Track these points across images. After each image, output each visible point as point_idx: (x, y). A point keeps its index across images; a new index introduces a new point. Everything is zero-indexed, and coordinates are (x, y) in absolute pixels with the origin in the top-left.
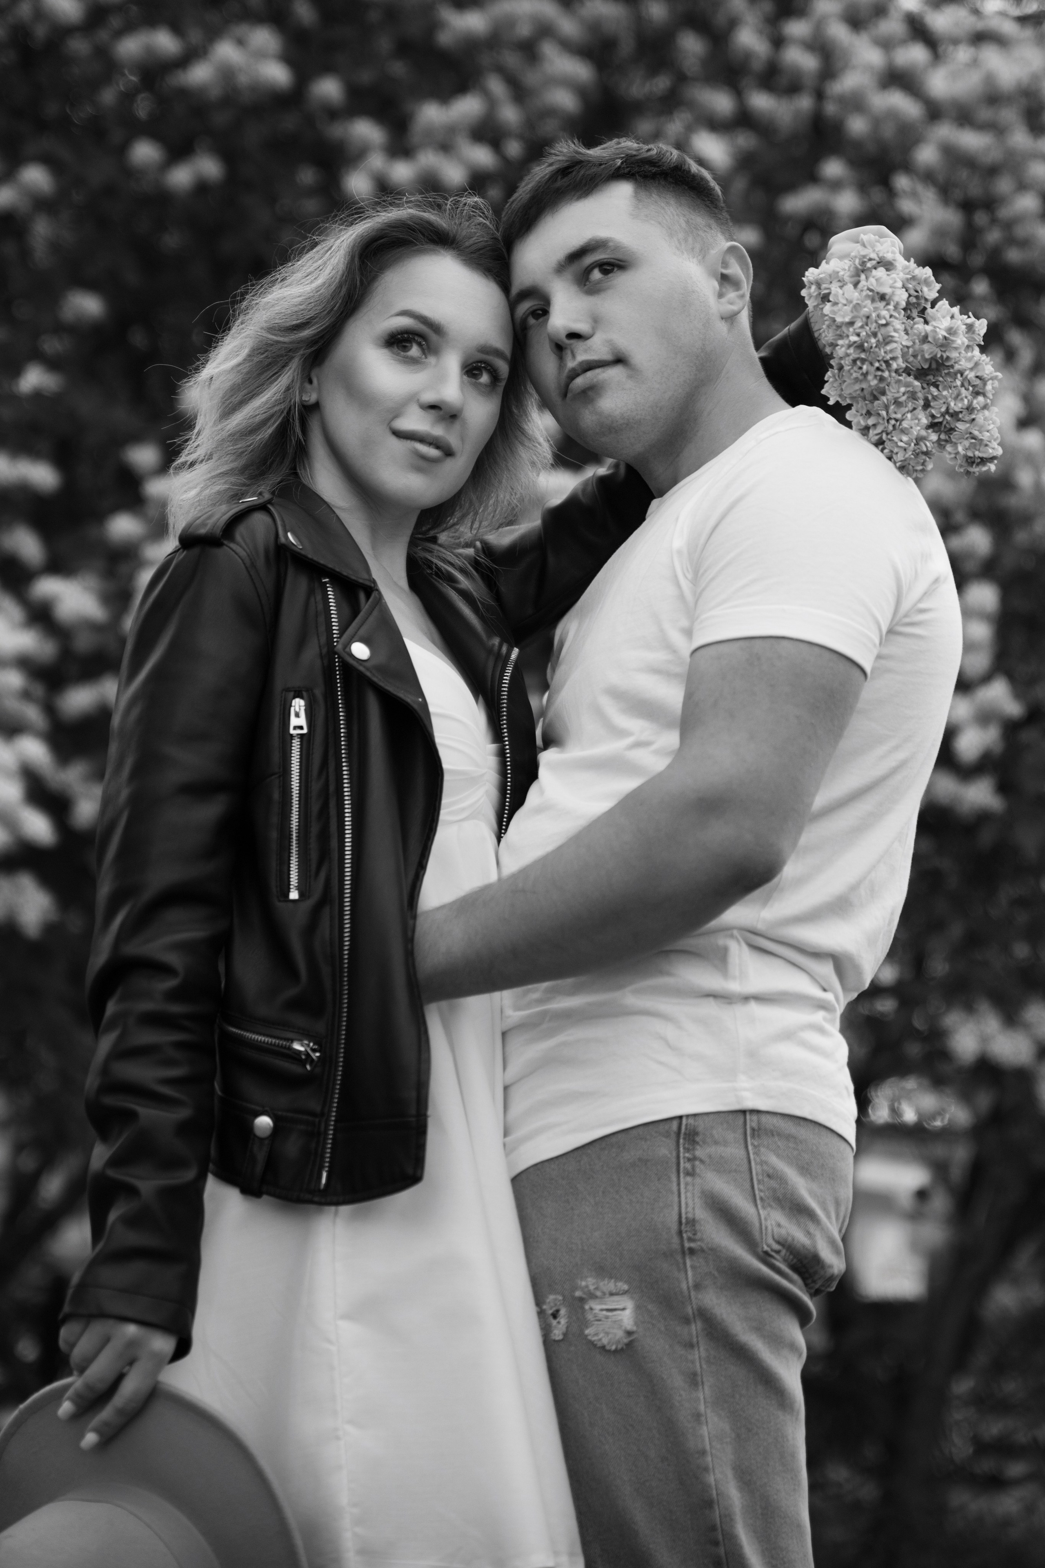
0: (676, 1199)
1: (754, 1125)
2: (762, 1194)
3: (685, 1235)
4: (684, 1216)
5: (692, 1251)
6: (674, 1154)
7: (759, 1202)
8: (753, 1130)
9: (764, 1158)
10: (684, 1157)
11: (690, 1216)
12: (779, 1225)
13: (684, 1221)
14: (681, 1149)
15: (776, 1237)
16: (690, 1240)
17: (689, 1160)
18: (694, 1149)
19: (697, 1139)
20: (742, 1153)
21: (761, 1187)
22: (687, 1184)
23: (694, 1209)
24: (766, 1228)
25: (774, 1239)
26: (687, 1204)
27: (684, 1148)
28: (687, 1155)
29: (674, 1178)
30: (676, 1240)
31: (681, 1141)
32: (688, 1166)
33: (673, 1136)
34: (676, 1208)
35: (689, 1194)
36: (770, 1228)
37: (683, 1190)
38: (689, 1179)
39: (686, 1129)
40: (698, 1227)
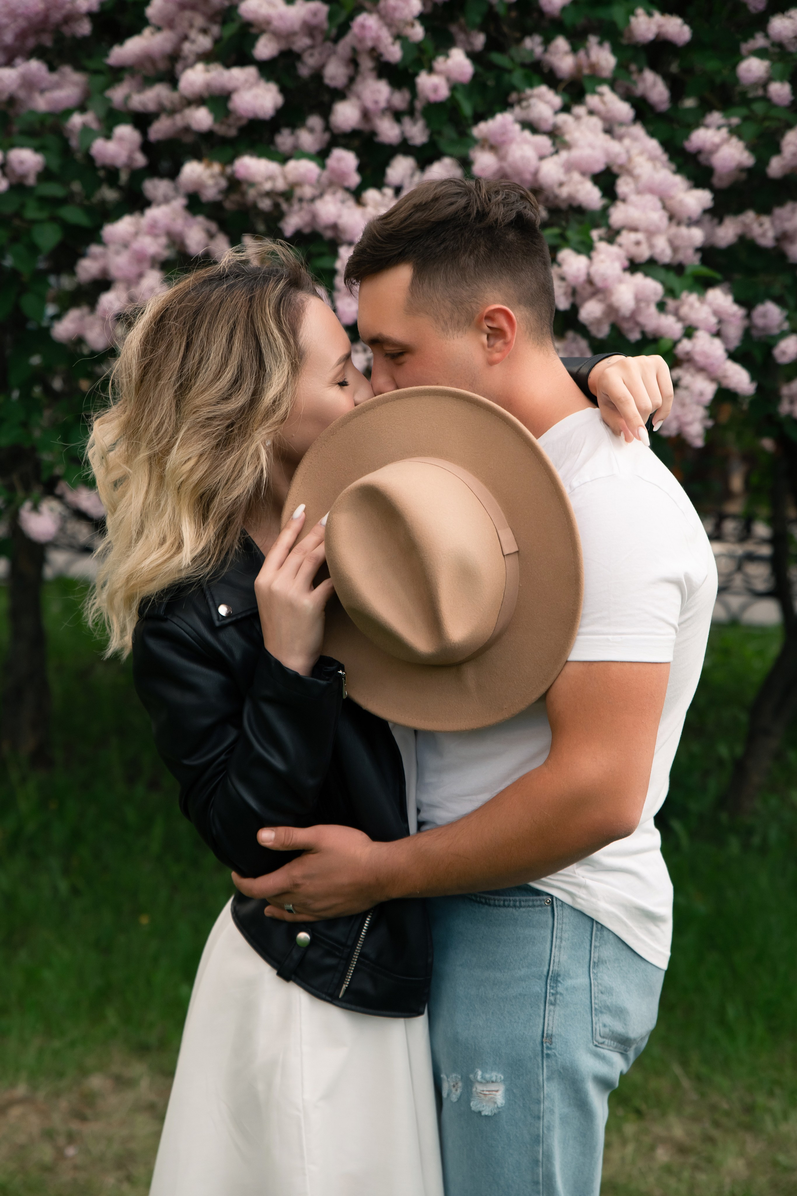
0: (542, 1021)
1: (596, 960)
2: (597, 1006)
3: (545, 1045)
4: (545, 1032)
5: (548, 1056)
6: (544, 990)
7: (593, 1012)
8: (594, 963)
9: (600, 981)
10: (550, 993)
11: (550, 1032)
12: (605, 1026)
13: (545, 1035)
14: (548, 987)
15: (602, 1034)
16: (548, 1048)
17: (553, 994)
18: (556, 987)
19: (559, 979)
20: (587, 980)
21: (597, 1001)
22: (550, 1011)
23: (552, 1028)
24: (596, 1029)
25: (600, 1036)
26: (548, 1024)
27: (550, 986)
28: (552, 991)
29: (542, 1007)
30: (539, 1048)
31: (549, 981)
32: (552, 998)
33: (544, 978)
34: (541, 1027)
35: (551, 1018)
36: (598, 1029)
37: (547, 1015)
38: (552, 1007)
39: (552, 973)
40: (554, 1040)
